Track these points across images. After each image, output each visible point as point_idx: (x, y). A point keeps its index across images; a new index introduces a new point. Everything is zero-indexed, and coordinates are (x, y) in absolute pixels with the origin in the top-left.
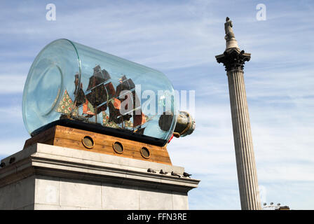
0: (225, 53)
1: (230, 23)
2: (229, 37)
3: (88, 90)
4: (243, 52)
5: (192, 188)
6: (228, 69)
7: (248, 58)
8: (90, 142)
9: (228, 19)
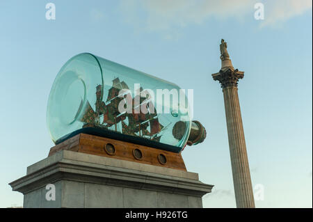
0: (221, 71)
1: (225, 43)
2: (224, 57)
3: (107, 101)
4: (237, 70)
5: (206, 193)
6: (224, 86)
7: (241, 76)
8: (111, 149)
9: (223, 40)
